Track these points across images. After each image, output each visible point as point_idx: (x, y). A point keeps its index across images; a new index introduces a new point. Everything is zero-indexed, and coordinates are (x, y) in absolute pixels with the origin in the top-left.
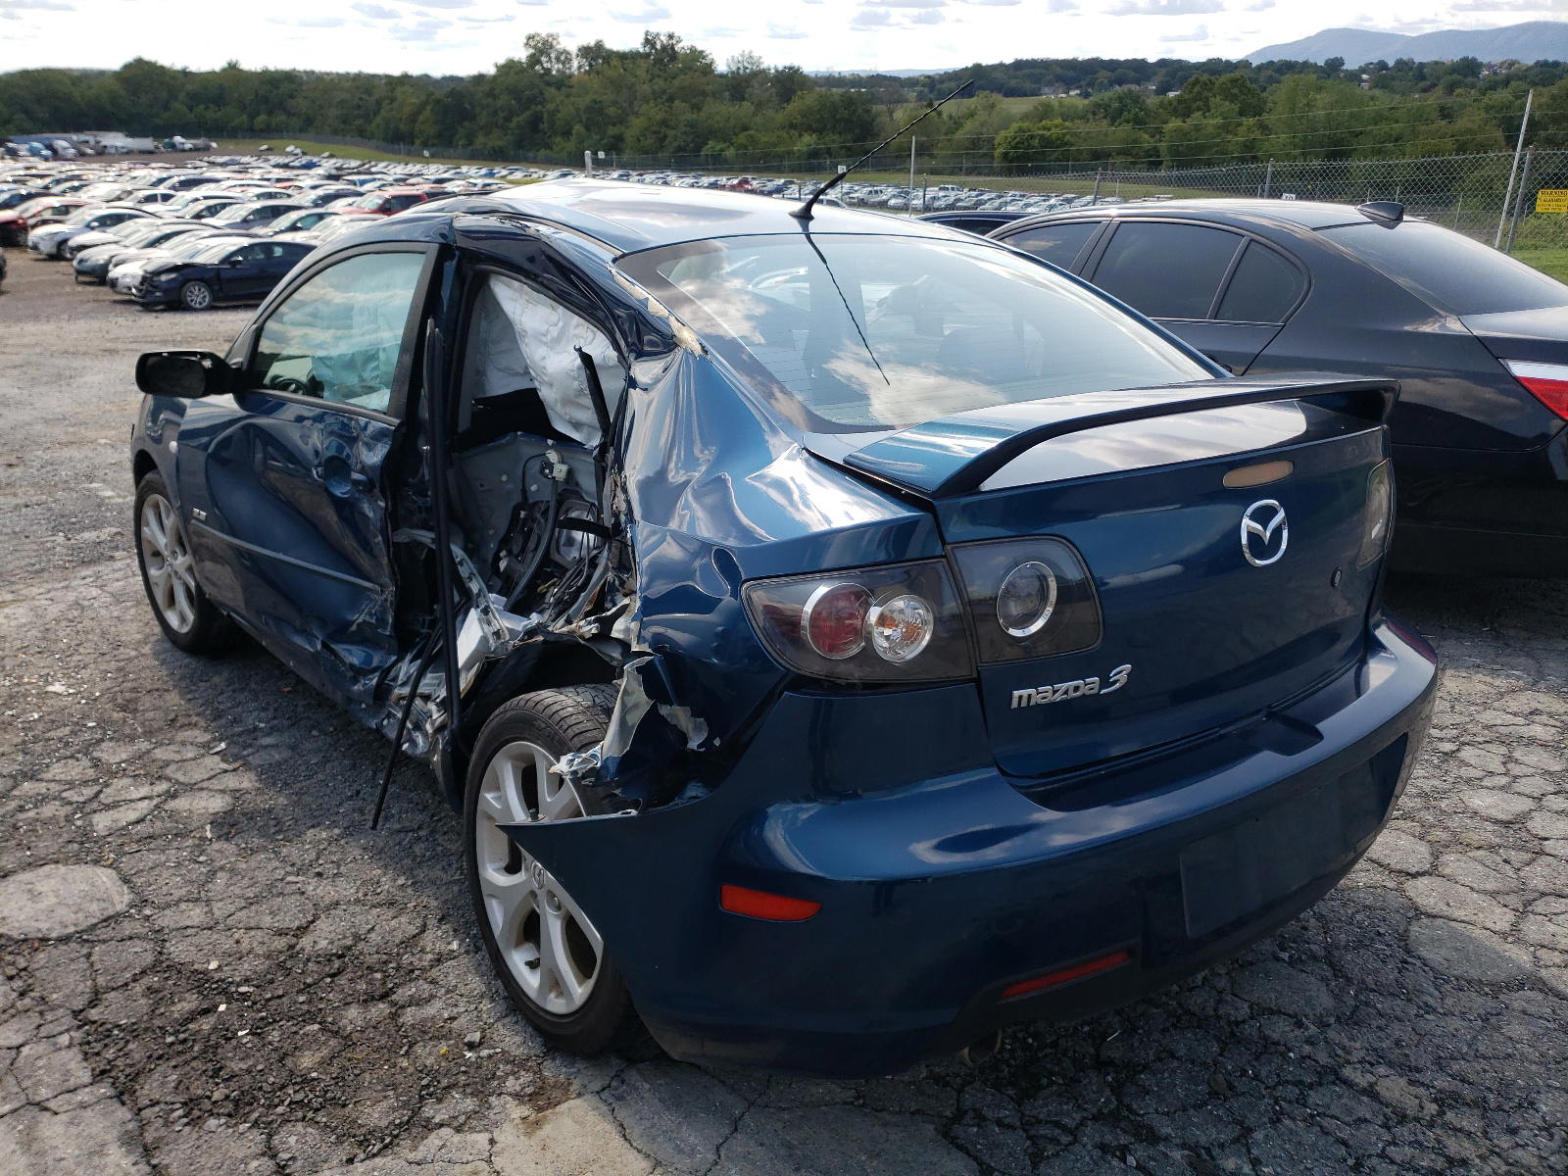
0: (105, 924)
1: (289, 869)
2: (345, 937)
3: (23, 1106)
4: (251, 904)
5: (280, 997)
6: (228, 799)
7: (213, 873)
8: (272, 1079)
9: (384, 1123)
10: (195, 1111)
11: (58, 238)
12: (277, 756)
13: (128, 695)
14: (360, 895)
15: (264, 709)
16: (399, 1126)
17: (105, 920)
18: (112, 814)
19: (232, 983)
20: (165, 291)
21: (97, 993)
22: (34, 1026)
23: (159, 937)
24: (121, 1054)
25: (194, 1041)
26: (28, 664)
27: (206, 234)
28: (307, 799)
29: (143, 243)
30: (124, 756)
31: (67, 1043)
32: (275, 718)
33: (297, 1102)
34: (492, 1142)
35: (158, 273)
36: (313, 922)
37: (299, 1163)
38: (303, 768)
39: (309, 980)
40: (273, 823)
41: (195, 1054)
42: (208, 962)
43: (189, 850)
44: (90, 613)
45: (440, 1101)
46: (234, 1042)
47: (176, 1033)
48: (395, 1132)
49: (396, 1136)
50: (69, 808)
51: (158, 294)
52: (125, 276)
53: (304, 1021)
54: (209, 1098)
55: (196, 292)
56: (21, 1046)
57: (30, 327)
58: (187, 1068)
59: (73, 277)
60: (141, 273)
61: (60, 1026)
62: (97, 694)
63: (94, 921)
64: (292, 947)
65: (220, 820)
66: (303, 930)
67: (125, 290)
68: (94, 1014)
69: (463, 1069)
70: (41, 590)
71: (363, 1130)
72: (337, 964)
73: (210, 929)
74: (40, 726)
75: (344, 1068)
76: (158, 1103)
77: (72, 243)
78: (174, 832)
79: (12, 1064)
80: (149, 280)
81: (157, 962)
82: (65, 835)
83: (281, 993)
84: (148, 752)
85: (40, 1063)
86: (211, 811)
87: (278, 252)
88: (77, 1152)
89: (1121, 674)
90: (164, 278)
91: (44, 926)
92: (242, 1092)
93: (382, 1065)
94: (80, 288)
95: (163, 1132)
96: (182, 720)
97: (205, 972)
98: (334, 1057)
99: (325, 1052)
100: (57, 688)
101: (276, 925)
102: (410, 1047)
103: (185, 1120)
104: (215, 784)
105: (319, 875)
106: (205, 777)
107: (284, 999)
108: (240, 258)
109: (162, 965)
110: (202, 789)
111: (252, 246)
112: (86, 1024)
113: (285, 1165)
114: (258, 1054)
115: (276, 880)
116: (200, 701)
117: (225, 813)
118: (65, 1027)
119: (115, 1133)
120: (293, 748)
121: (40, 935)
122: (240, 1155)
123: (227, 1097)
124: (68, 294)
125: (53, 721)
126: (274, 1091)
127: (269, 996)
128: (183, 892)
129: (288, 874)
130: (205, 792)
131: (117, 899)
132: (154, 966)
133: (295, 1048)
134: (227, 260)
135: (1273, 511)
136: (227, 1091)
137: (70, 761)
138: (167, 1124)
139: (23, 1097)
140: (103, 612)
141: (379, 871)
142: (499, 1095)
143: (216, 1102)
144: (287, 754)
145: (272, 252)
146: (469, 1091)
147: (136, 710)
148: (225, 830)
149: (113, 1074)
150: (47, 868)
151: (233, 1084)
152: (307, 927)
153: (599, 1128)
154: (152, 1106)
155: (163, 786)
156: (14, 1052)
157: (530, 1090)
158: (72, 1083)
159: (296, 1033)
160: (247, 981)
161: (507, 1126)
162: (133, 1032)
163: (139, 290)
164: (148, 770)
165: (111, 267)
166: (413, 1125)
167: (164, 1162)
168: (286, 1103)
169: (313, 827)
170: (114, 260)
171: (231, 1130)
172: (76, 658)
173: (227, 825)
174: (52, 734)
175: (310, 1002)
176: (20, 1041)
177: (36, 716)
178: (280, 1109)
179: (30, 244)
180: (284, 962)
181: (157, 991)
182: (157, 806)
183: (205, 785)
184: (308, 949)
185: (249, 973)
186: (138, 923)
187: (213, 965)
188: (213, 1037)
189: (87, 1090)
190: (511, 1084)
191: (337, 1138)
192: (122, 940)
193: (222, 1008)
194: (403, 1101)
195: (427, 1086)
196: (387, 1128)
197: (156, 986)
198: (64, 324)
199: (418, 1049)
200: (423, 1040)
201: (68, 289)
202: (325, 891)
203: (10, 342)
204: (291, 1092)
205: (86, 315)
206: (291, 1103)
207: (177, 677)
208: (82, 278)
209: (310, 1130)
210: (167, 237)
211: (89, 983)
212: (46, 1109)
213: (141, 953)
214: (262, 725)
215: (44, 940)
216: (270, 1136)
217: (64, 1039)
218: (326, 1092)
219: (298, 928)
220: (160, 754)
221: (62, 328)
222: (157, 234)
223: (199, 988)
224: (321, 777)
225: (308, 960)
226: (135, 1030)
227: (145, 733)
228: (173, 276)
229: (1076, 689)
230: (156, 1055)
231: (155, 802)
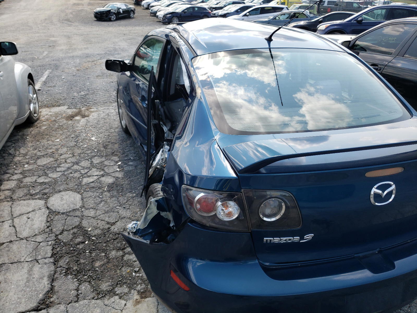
0: (73, 211)
1: (118, 204)
2: (122, 229)
3: (34, 260)
4: (106, 213)
5: (100, 243)
6: (114, 179)
7: (101, 201)
8: (87, 268)
9: (105, 290)
10: (68, 271)
11: (148, 4)
12: (131, 169)
13: (107, 143)
14: (131, 216)
15: (135, 153)
16: (108, 291)
17: (73, 210)
18: (88, 179)
19: (91, 236)
20: (168, 19)
21: (63, 231)
22: (46, 237)
23: (82, 218)
24: (61, 250)
25: (77, 251)
26: (91, 130)
27: (180, 3)
28: (132, 183)
29: (166, 6)
30: (98, 162)
31: (50, 244)
32: (136, 156)
33: (90, 276)
34: (125, 305)
35: (167, 14)
36: (117, 222)
37: (82, 295)
38: (135, 173)
39: (108, 240)
40: (121, 189)
41: (75, 255)
42: (89, 228)
43: (99, 193)
44: (109, 117)
45: (121, 286)
46: (84, 254)
47: (73, 248)
48: (106, 293)
49: (107, 294)
50: (80, 175)
51: (167, 20)
52: (160, 15)
53: (102, 251)
54: (73, 268)
55: (175, 20)
56: (41, 242)
57: (137, 28)
58: (72, 258)
59: (150, 14)
60: (164, 14)
61: (51, 239)
62: (101, 142)
63: (71, 210)
64: (109, 228)
65: (110, 186)
66: (114, 224)
67: (160, 19)
68: (60, 237)
69: (130, 278)
70: (103, 109)
71: (100, 290)
72: (117, 236)
73: (94, 218)
74: (85, 149)
75: (104, 269)
76: (61, 267)
77: (151, 5)
78: (98, 187)
79: (37, 247)
80: (165, 16)
81: (79, 225)
82: (76, 183)
83: (100, 242)
84: (104, 161)
85: (43, 248)
86: (109, 183)
87: (196, 9)
88: (38, 277)
89: (309, 237)
90: (168, 16)
91: (60, 209)
92: (80, 269)
93: (113, 271)
94: (151, 17)
95: (58, 276)
96: (115, 153)
97: (87, 231)
98: (104, 265)
99: (102, 263)
100: (93, 139)
101: (108, 221)
102: (122, 267)
103: (64, 274)
104: (113, 175)
105: (124, 208)
106: (112, 172)
107: (101, 244)
108: (186, 11)
109: (79, 227)
110: (110, 175)
111: (190, 7)
112: (57, 239)
113: (79, 295)
114: (88, 259)
115: (114, 207)
116: (121, 148)
117: (112, 184)
118: (52, 239)
119: (48, 274)
120: (136, 167)
121: (58, 211)
122: (71, 288)
123: (77, 269)
124: (148, 19)
125: (89, 148)
126: (87, 271)
127: (97, 242)
128: (92, 206)
129: (117, 206)
130: (110, 176)
131: (78, 204)
132: (78, 226)
133: (97, 259)
134: (183, 11)
135: (390, 186)
136: (77, 268)
137: (87, 161)
138: (60, 274)
139: (35, 257)
140: (112, 117)
141: (139, 210)
142: (135, 290)
143: (74, 270)
144: (133, 168)
145: (195, 9)
146: (129, 286)
147: (107, 148)
148: (110, 189)
149: (57, 255)
150: (68, 192)
151: (79, 266)
152: (115, 223)
153: (152, 310)
154: (60, 267)
155: (102, 173)
156: (39, 243)
157: (142, 291)
158: (46, 256)
159: (99, 255)
160: (95, 236)
161: (131, 301)
162: (65, 244)
163: (162, 19)
164: (101, 167)
165: (158, 12)
166: (111, 292)
167: (55, 285)
168: (88, 275)
169: (130, 192)
170: (159, 10)
171: (72, 280)
172: (101, 130)
173: (111, 187)
174: (87, 152)
175: (106, 246)
176: (41, 241)
177: (86, 146)
178: (86, 277)
179: (142, 5)
180: (105, 232)
181: (75, 234)
182: (98, 179)
183: (111, 174)
184: (112, 230)
185: (96, 234)
186: (80, 212)
187: (89, 230)
188: (81, 251)
189: (48, 259)
190: (139, 287)
191: (93, 290)
192: (74, 217)
193: (87, 242)
194: (112, 284)
195: (120, 281)
196: (105, 291)
197: (75, 232)
198: (144, 27)
199: (123, 269)
200: (126, 266)
201: (148, 17)
202: (123, 213)
203: (132, 32)
204: (90, 272)
205: (150, 25)
206: (89, 275)
207: (120, 140)
208: (152, 15)
209: (89, 286)
210: (171, 4)
211: (63, 227)
212: (38, 262)
213: (76, 221)
214: (132, 158)
215: (59, 212)
216: (80, 284)
217: (50, 243)
218: (98, 275)
219: (113, 223)
220: (106, 163)
221: (144, 28)
222: (169, 3)
223: (84, 235)
224: (138, 177)
225: (111, 233)
226: (66, 244)
227: (106, 155)
228: (170, 15)
229: (290, 240)
230: (67, 253)
231: (98, 177)
